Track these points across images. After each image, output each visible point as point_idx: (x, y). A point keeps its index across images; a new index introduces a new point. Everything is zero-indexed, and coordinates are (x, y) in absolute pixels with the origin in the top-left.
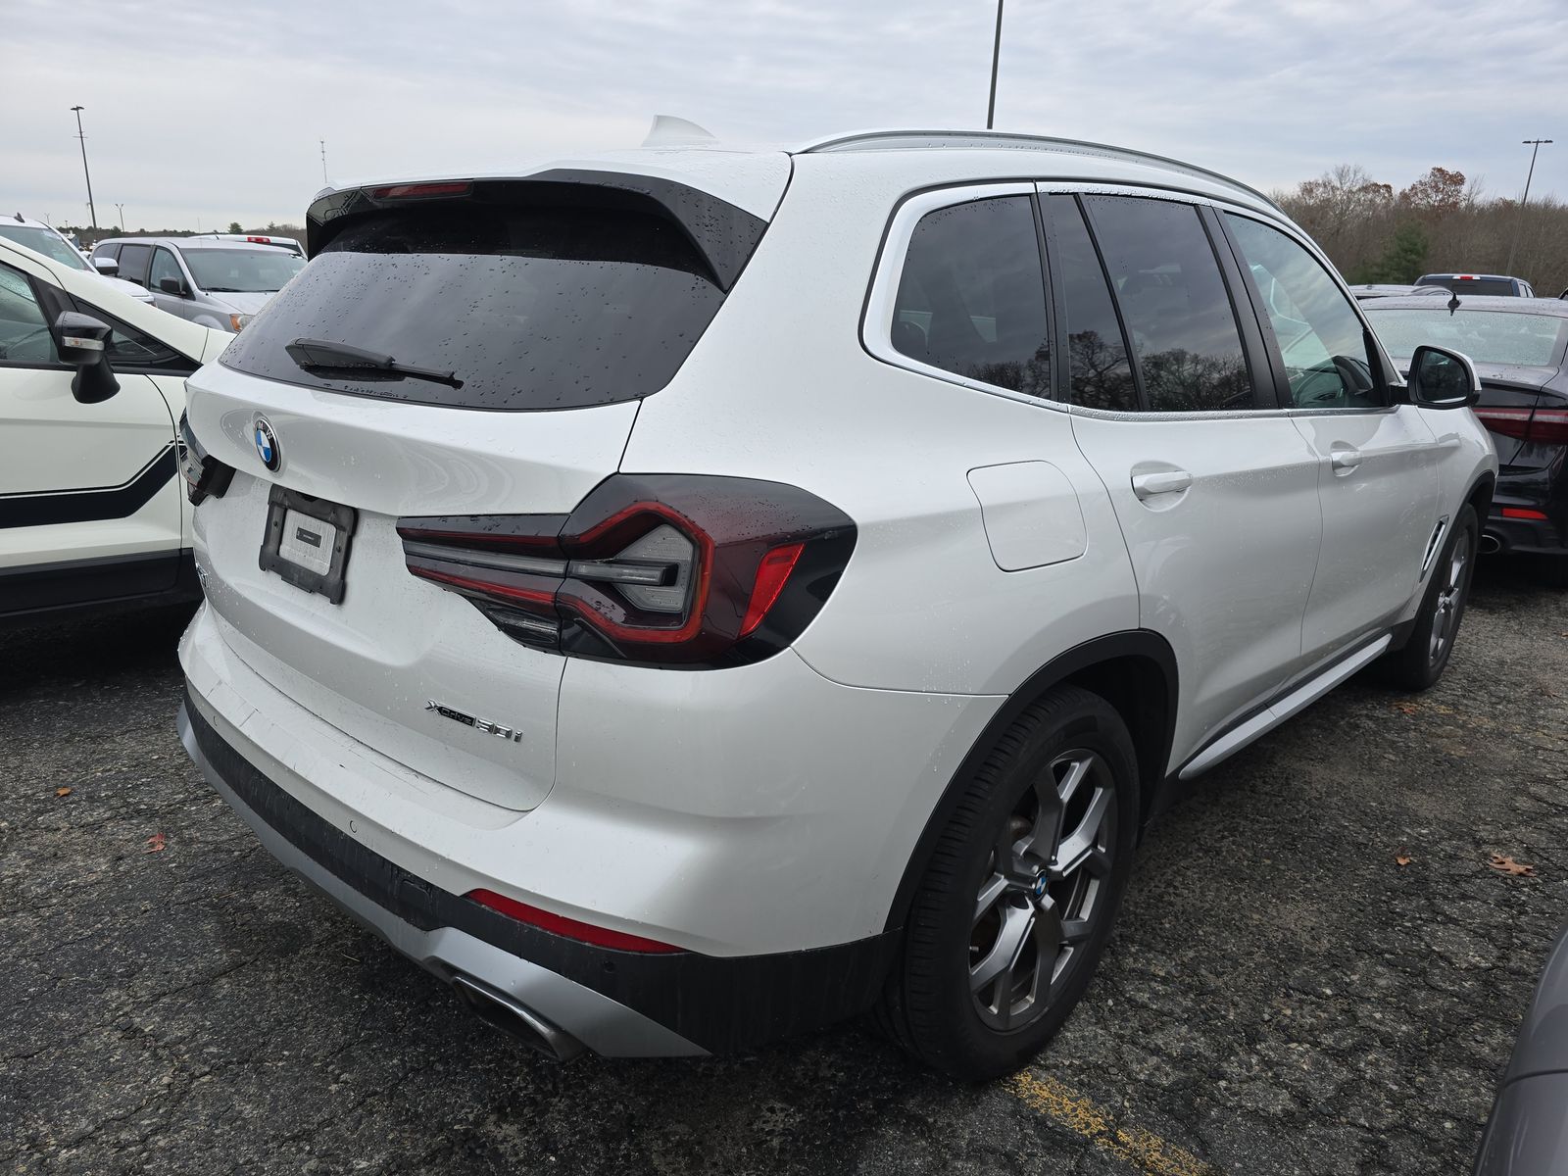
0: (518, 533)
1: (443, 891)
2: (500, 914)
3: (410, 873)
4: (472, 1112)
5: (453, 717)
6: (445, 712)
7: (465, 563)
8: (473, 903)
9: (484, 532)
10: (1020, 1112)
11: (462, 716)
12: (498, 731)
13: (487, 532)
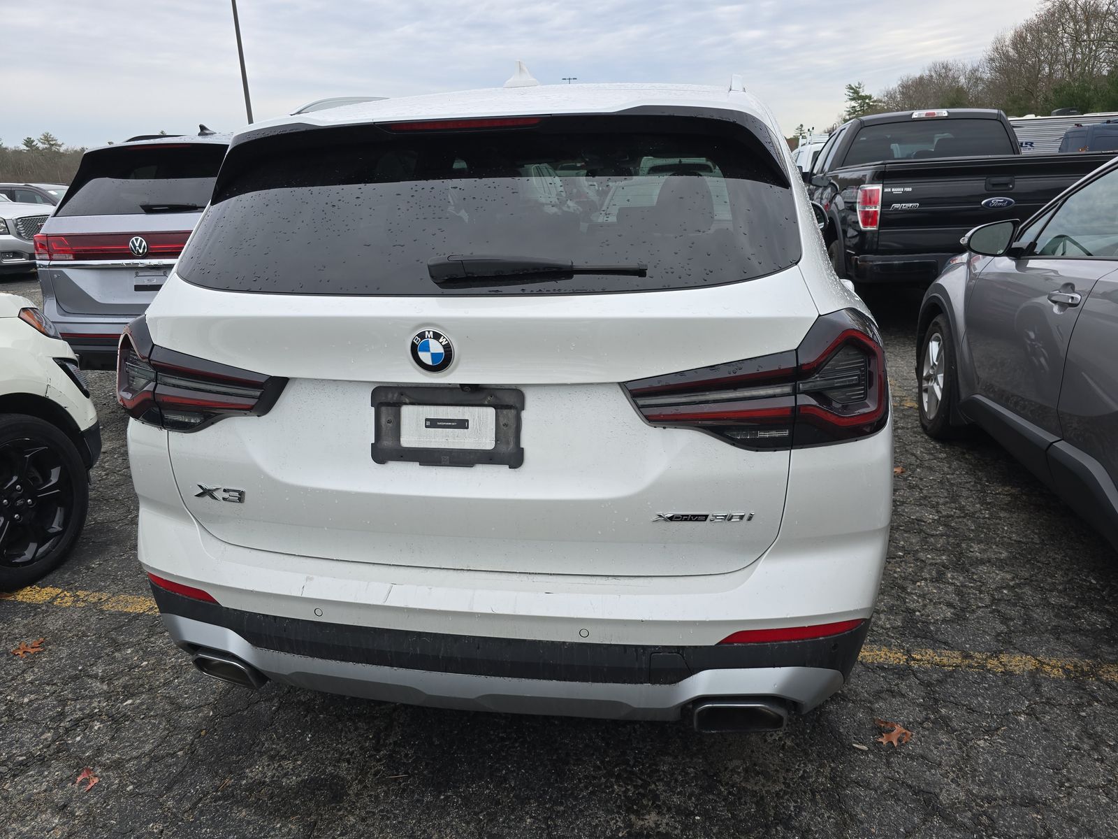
0: (761, 370)
1: (696, 647)
2: (752, 644)
3: (657, 646)
4: (617, 821)
5: (686, 520)
6: (677, 518)
7: (707, 402)
8: (726, 645)
9: (729, 375)
10: (867, 667)
11: (694, 516)
12: (732, 517)
13: (732, 375)
